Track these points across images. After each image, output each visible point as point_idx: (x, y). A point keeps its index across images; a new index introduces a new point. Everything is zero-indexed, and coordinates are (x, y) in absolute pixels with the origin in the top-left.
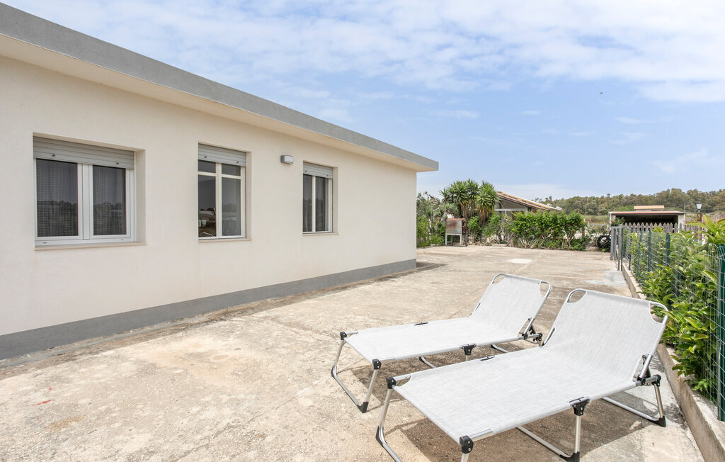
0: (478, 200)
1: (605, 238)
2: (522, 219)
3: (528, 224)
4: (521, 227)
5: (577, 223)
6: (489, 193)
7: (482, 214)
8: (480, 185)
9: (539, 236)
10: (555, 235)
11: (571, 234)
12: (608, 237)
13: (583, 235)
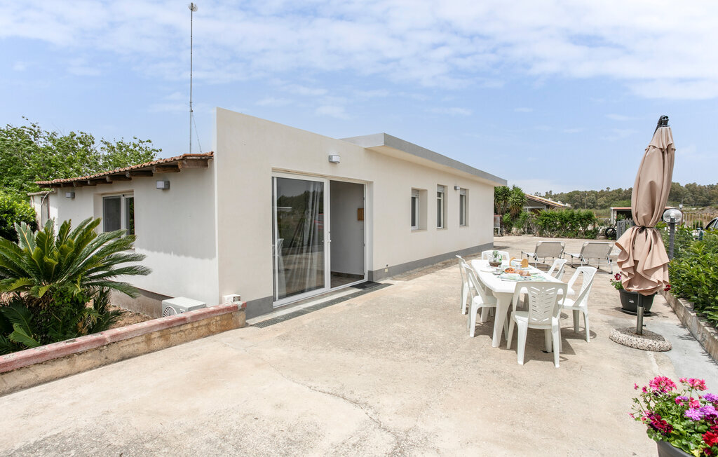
0: (510, 200)
1: (611, 230)
2: (546, 215)
3: (551, 219)
4: (545, 222)
5: (589, 218)
6: (519, 195)
7: (514, 211)
8: (511, 189)
9: (559, 228)
10: (572, 227)
11: (585, 227)
12: (613, 229)
13: (594, 227)
